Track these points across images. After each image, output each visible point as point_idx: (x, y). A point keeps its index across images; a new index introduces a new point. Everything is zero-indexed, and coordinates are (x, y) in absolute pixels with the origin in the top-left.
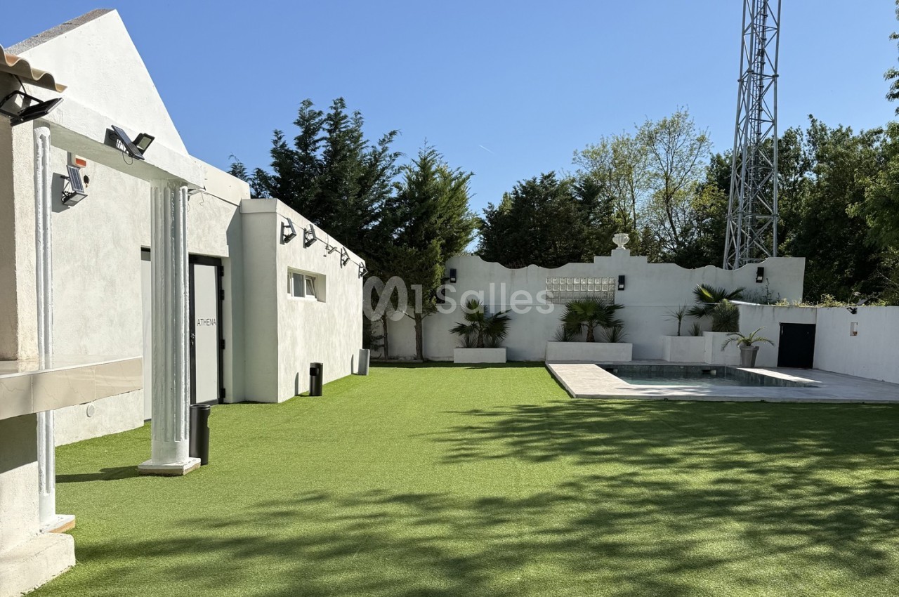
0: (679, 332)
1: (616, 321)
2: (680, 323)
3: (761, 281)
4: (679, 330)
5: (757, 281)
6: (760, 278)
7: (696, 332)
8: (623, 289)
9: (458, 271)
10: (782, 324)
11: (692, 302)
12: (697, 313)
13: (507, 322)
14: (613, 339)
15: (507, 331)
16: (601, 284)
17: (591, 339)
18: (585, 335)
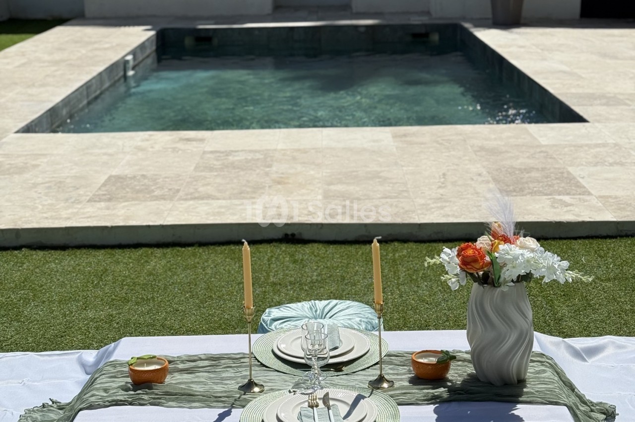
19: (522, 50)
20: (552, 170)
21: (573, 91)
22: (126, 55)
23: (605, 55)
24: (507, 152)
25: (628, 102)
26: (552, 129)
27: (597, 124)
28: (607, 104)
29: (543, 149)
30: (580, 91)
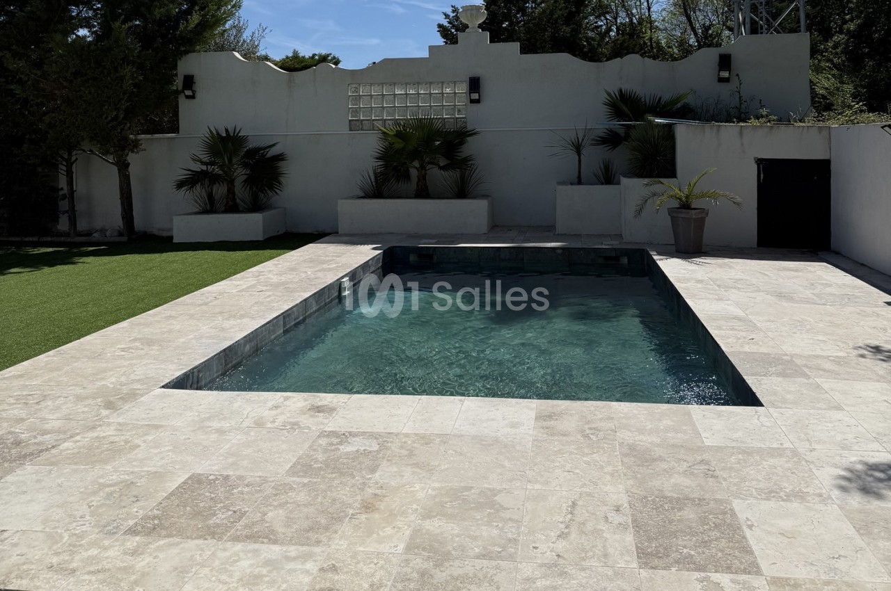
0: (579, 177)
1: (466, 160)
2: (580, 161)
3: (727, 80)
4: (580, 172)
5: (721, 80)
6: (725, 74)
7: (608, 178)
8: (478, 101)
9: (196, 79)
10: (760, 162)
11: (601, 122)
12: (611, 140)
13: (281, 164)
14: (462, 192)
15: (282, 180)
16: (443, 94)
17: (423, 193)
18: (413, 186)
19: (700, 286)
20: (712, 505)
21: (747, 349)
22: (342, 277)
23: (780, 296)
24: (661, 459)
25: (806, 370)
26: (719, 415)
27: (771, 410)
28: (783, 374)
29: (706, 456)
30: (754, 349)
